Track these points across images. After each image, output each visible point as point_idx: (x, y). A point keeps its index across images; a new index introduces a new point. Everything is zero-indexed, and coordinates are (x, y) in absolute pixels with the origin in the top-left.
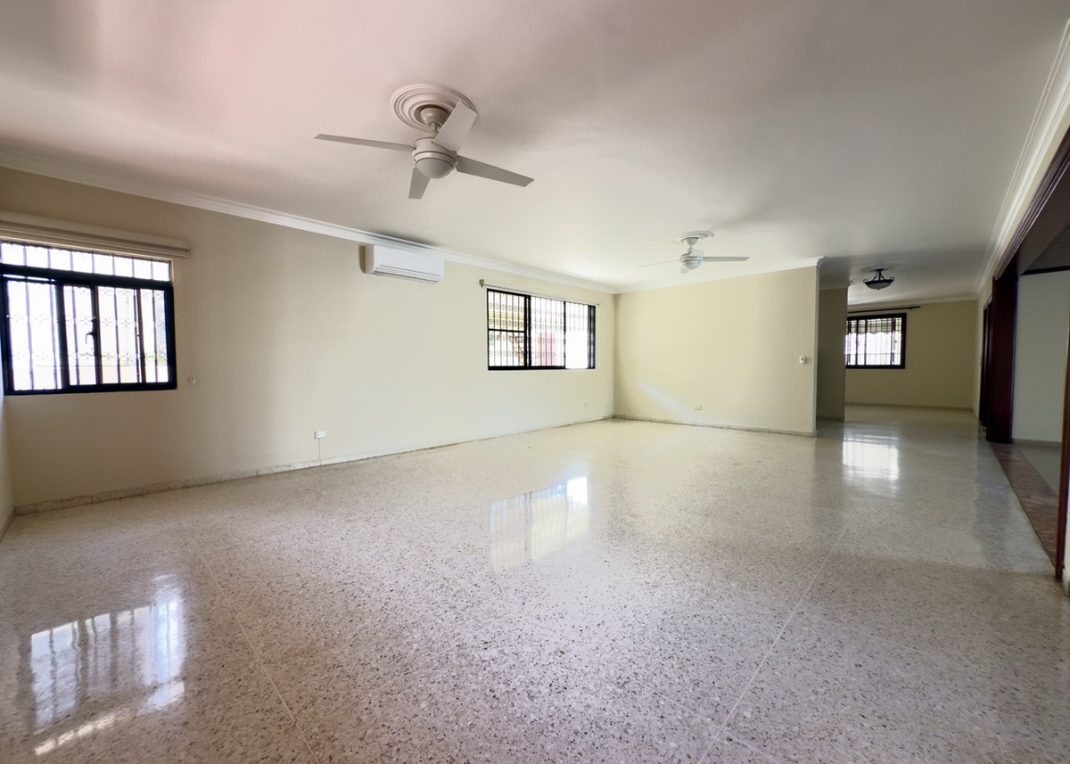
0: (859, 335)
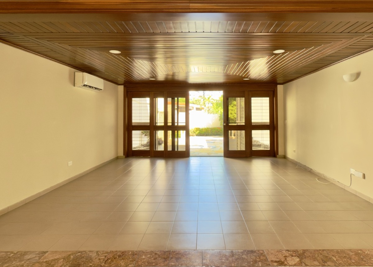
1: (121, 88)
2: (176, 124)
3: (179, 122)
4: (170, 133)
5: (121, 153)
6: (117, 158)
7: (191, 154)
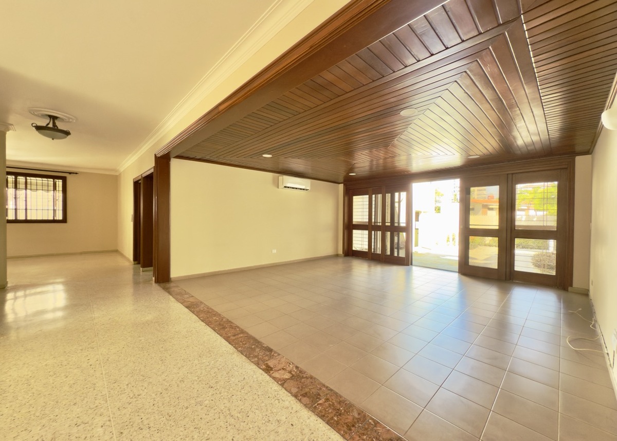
0: (18, 191)
1: (341, 187)
2: (396, 225)
3: (401, 222)
4: (388, 234)
5: (341, 252)
6: (337, 256)
7: (414, 263)
